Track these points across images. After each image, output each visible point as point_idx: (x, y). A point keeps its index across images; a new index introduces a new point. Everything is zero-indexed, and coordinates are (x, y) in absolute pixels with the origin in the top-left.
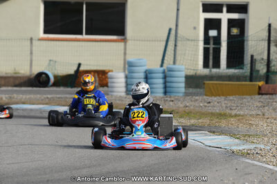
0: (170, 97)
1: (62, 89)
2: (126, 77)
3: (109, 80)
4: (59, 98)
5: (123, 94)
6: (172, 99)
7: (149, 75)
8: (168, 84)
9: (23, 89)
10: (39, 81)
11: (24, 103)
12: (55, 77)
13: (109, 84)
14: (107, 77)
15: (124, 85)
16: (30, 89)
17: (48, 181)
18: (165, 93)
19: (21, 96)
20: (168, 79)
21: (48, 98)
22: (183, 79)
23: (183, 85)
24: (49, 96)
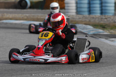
0: (105, 16)
1: (35, 10)
2: (77, 3)
3: (66, 5)
4: (34, 16)
5: (74, 14)
6: (106, 17)
7: (91, 2)
8: (104, 8)
9: (11, 10)
10: (21, 5)
11: (11, 19)
12: (31, 3)
13: (66, 8)
14: (64, 3)
15: (74, 8)
16: (15, 10)
17: (24, 69)
18: (102, 13)
19: (9, 14)
20: (103, 5)
21: (26, 16)
22: (113, 5)
23: (113, 8)
24: (27, 15)
